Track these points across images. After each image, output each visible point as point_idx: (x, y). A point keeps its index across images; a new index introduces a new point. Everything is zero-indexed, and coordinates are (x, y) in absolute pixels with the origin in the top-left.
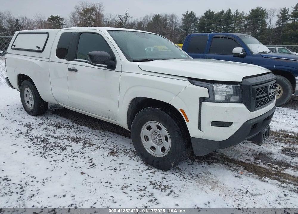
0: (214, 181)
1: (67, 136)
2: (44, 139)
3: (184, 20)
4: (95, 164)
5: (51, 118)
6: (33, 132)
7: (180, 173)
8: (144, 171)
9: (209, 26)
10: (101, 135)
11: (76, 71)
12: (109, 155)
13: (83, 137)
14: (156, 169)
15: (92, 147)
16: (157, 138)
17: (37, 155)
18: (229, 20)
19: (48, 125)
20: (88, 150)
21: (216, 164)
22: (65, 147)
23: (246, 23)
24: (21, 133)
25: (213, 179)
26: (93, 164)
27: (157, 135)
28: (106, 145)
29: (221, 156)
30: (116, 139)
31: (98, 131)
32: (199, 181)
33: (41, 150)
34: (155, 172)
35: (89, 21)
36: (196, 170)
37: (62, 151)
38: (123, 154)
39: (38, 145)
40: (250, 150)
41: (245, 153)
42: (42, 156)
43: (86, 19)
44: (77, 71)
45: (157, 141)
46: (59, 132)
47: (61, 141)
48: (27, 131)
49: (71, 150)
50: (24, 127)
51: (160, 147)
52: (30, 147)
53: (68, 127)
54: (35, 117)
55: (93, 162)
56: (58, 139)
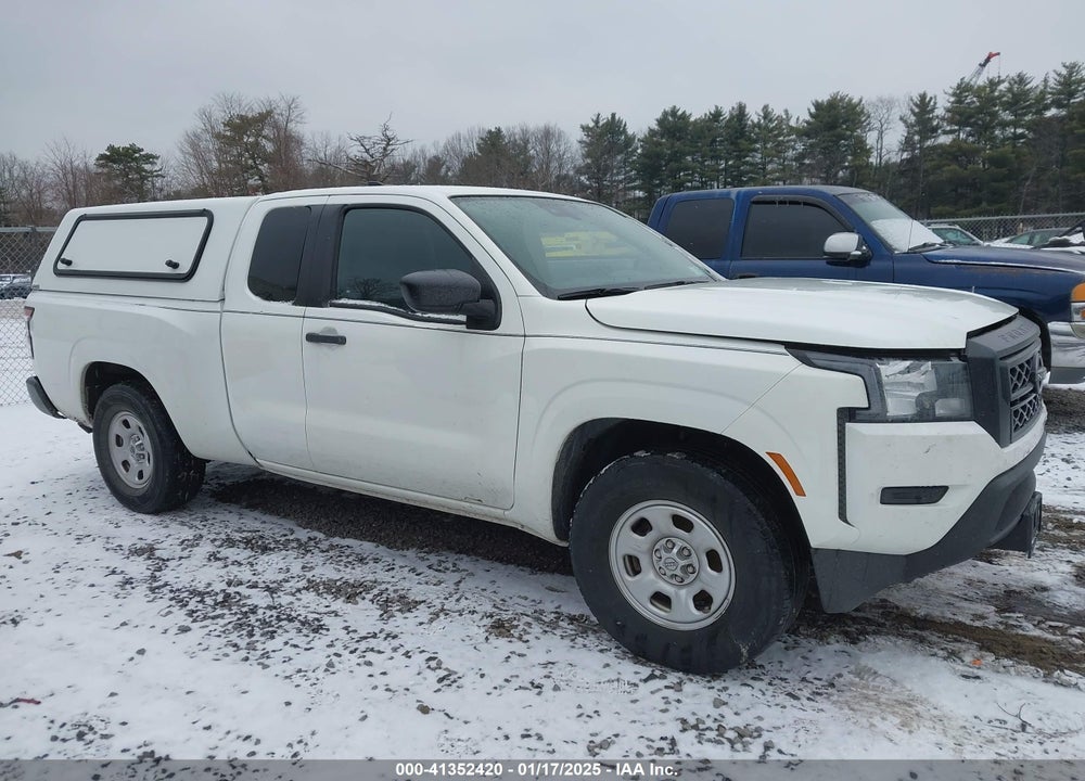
0: (900, 698)
1: (308, 581)
2: (227, 596)
3: (588, 145)
4: (456, 673)
5: (220, 517)
6: (174, 574)
7: (767, 679)
8: (641, 684)
9: (676, 161)
10: (430, 567)
11: (341, 341)
12: (492, 638)
13: (368, 578)
14: (680, 674)
15: (416, 613)
16: (678, 560)
17: (226, 655)
18: (742, 141)
19: (217, 543)
20: (401, 622)
21: (880, 640)
22: (317, 620)
23: (800, 147)
24: (128, 582)
25: (890, 690)
26: (446, 673)
27: (675, 550)
28: (464, 603)
29: (881, 611)
30: (490, 576)
31: (411, 553)
32: (847, 702)
33: (234, 637)
34: (680, 684)
35: (250, 162)
36: (821, 666)
37: (312, 635)
38: (536, 629)
39: (214, 618)
40: (970, 582)
41: (956, 593)
42: (247, 659)
43: (240, 155)
44: (344, 343)
45: (678, 572)
46: (271, 566)
47: (291, 598)
48: (149, 573)
49: (346, 628)
50: (132, 558)
51: (687, 595)
52: (184, 630)
53: (294, 545)
54: (156, 519)
55: (443, 666)
56: (280, 594)
